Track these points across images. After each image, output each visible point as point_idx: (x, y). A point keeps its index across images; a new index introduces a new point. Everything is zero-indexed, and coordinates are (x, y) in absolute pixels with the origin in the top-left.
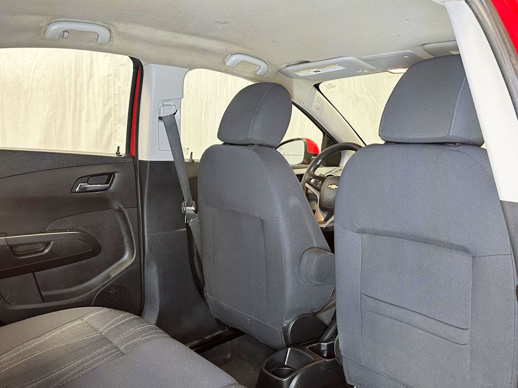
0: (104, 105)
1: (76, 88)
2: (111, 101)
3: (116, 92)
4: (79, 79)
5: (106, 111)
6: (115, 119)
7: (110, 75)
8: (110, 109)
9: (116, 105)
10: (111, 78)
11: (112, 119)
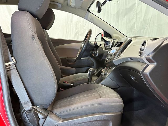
0: (75, 30)
1: (67, 26)
2: (78, 29)
3: (79, 26)
4: (68, 23)
5: (76, 32)
6: (79, 34)
7: (77, 21)
8: (77, 31)
9: (79, 30)
10: (78, 22)
11: (78, 34)
